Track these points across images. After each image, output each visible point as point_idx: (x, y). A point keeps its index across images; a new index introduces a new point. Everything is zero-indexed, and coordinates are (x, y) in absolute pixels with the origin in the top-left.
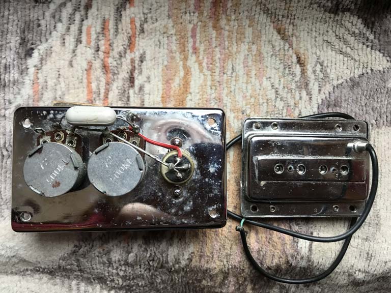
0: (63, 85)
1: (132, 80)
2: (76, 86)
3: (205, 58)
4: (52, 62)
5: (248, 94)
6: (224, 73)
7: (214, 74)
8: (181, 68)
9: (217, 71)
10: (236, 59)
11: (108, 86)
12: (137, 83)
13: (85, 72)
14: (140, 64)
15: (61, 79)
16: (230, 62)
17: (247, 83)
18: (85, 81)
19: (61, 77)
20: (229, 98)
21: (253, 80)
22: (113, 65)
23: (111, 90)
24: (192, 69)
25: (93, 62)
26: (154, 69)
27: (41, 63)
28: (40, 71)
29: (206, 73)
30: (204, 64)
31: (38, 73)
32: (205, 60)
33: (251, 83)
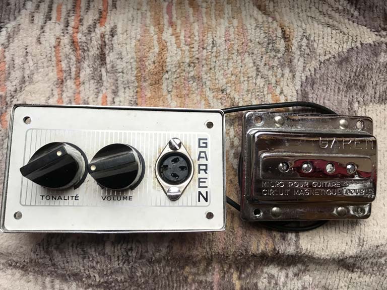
0: (31, 63)
1: (102, 57)
2: (45, 65)
3: (183, 31)
4: (20, 39)
5: (229, 71)
6: (203, 49)
7: (193, 50)
8: (155, 42)
9: (196, 45)
10: (216, 31)
11: (79, 65)
12: (108, 60)
13: (53, 49)
14: (110, 39)
15: (29, 58)
16: (210, 35)
17: (228, 59)
18: (54, 59)
19: (29, 54)
20: (209, 75)
21: (234, 56)
22: (82, 40)
23: (83, 68)
24: (168, 44)
25: (62, 38)
26: (126, 44)
27: (9, 41)
28: (6, 50)
29: (184, 48)
30: (182, 38)
31: (5, 51)
32: (183, 33)
33: (233, 60)
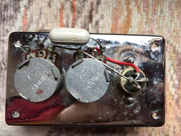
0: (43, 19)
1: (91, 17)
2: (53, 21)
3: (142, 3)
4: (37, 3)
5: (172, 30)
6: (155, 14)
7: (148, 14)
8: (125, 10)
9: (150, 12)
10: (163, 4)
11: (74, 22)
12: (94, 19)
13: (59, 11)
14: (97, 6)
15: (42, 16)
16: (159, 6)
17: (171, 21)
18: (59, 17)
19: (42, 14)
20: (158, 31)
21: (175, 19)
22: (79, 6)
23: (76, 24)
24: (133, 11)
25: (65, 4)
26: (106, 10)
27: (29, 4)
28: (28, 10)
29: (142, 14)
30: (141, 8)
31: (26, 11)
32: (142, 5)
33: (174, 22)
